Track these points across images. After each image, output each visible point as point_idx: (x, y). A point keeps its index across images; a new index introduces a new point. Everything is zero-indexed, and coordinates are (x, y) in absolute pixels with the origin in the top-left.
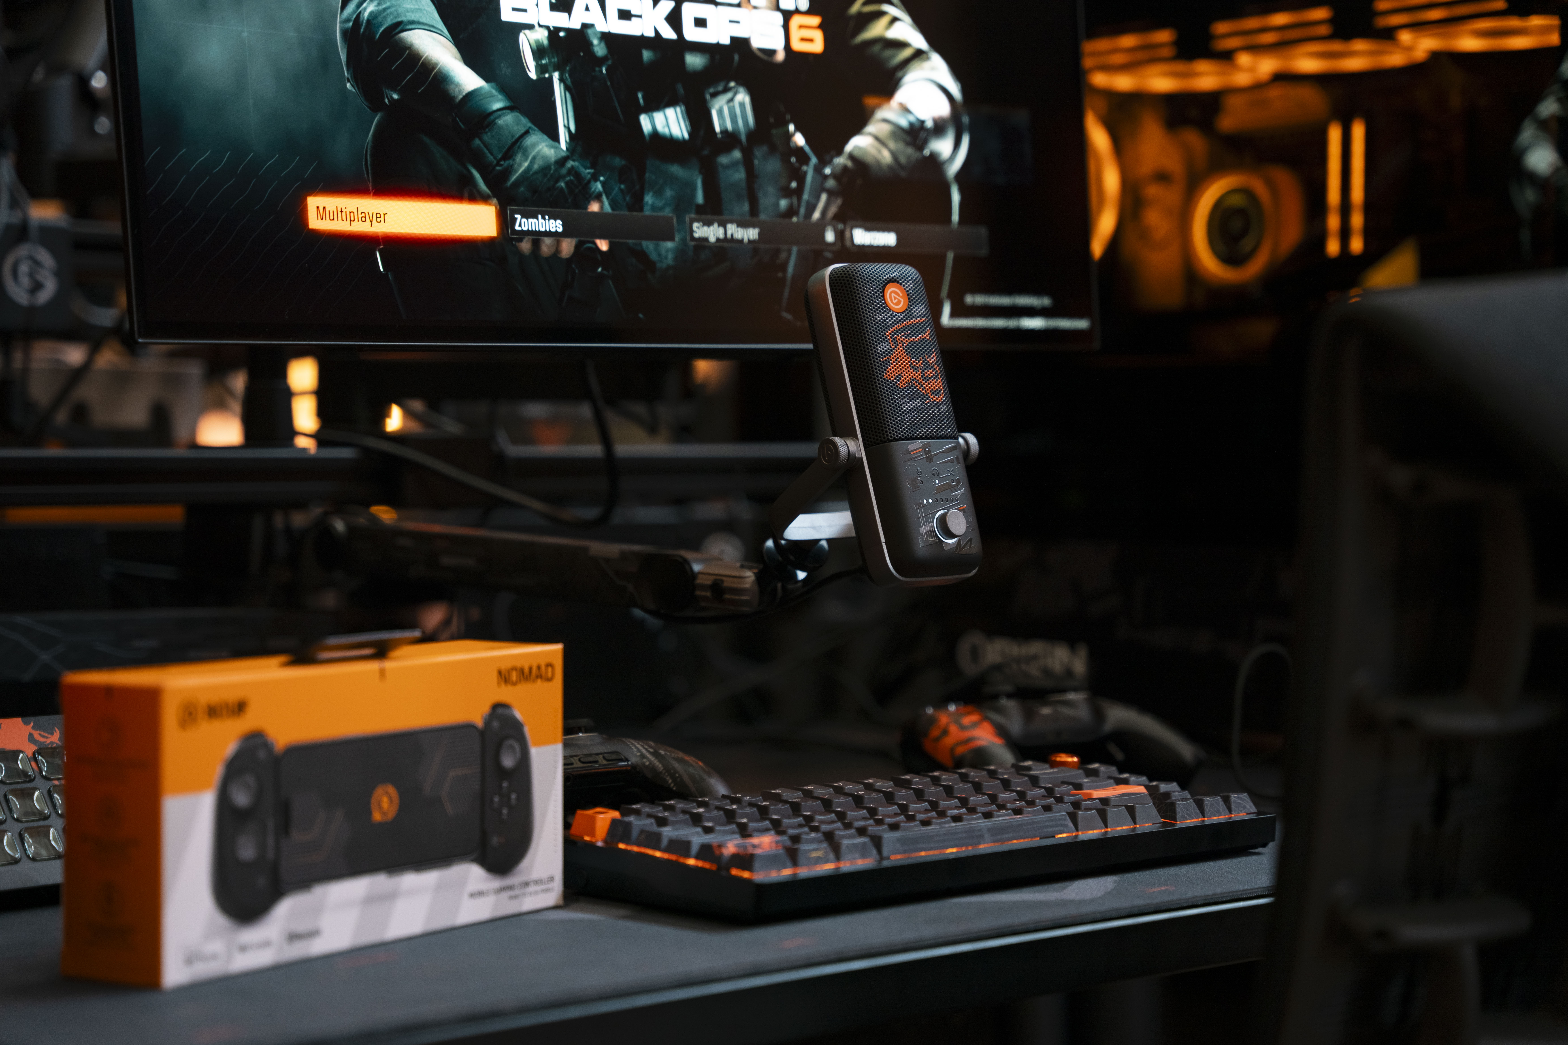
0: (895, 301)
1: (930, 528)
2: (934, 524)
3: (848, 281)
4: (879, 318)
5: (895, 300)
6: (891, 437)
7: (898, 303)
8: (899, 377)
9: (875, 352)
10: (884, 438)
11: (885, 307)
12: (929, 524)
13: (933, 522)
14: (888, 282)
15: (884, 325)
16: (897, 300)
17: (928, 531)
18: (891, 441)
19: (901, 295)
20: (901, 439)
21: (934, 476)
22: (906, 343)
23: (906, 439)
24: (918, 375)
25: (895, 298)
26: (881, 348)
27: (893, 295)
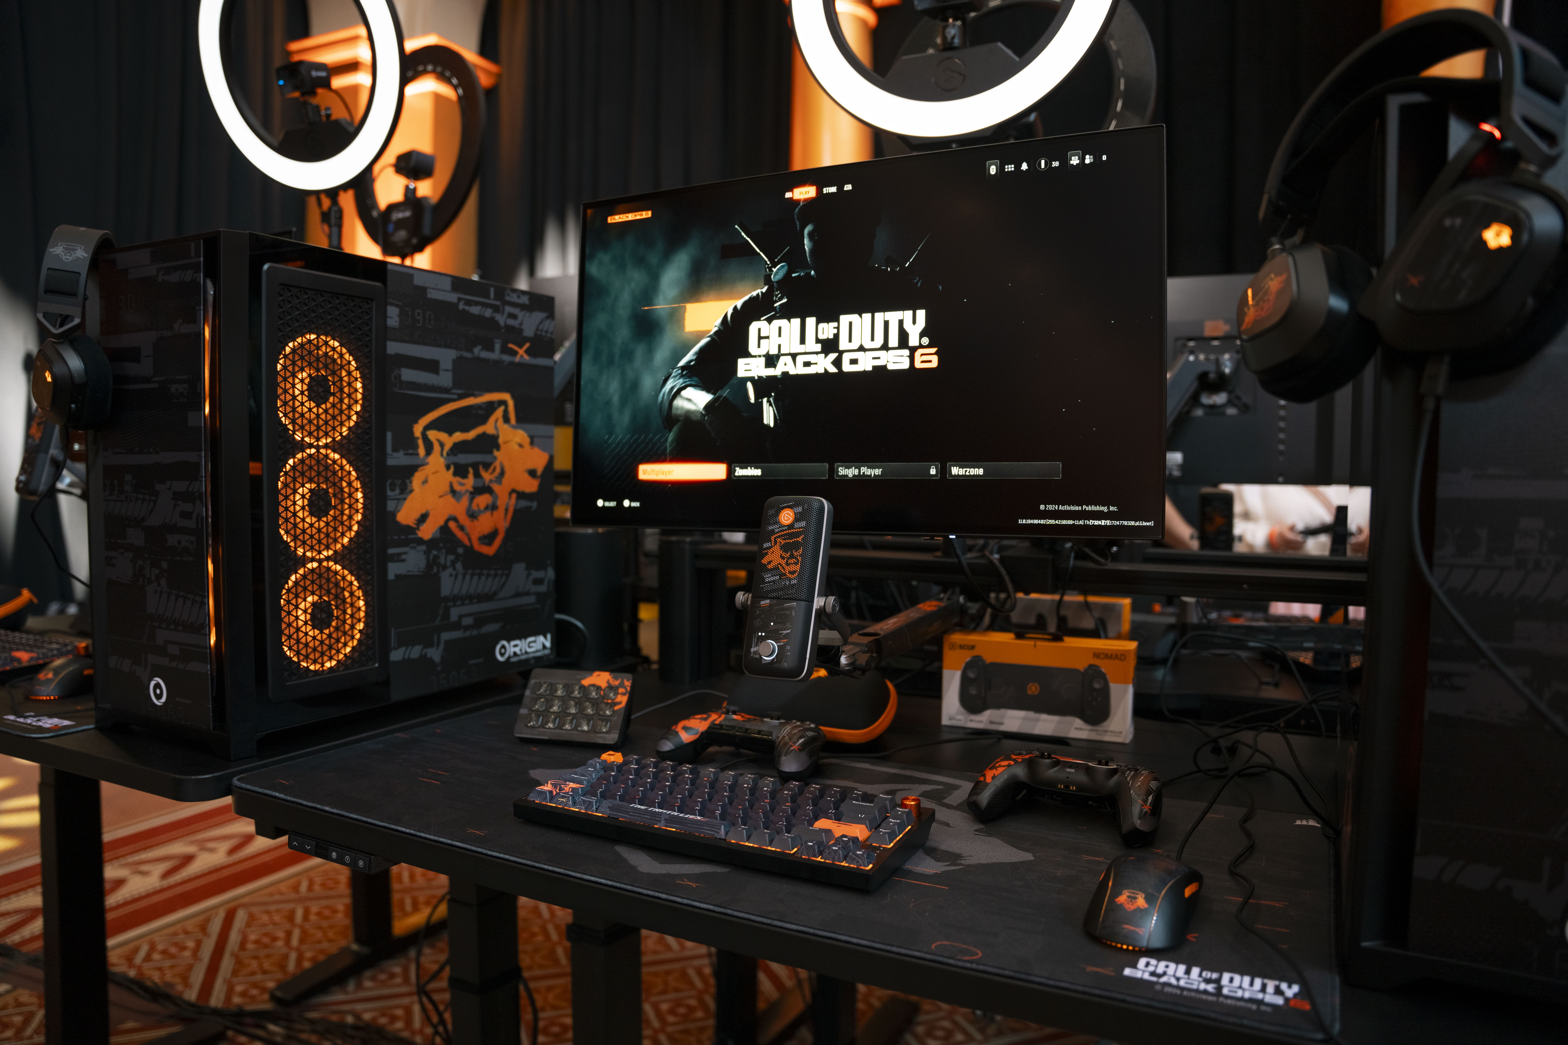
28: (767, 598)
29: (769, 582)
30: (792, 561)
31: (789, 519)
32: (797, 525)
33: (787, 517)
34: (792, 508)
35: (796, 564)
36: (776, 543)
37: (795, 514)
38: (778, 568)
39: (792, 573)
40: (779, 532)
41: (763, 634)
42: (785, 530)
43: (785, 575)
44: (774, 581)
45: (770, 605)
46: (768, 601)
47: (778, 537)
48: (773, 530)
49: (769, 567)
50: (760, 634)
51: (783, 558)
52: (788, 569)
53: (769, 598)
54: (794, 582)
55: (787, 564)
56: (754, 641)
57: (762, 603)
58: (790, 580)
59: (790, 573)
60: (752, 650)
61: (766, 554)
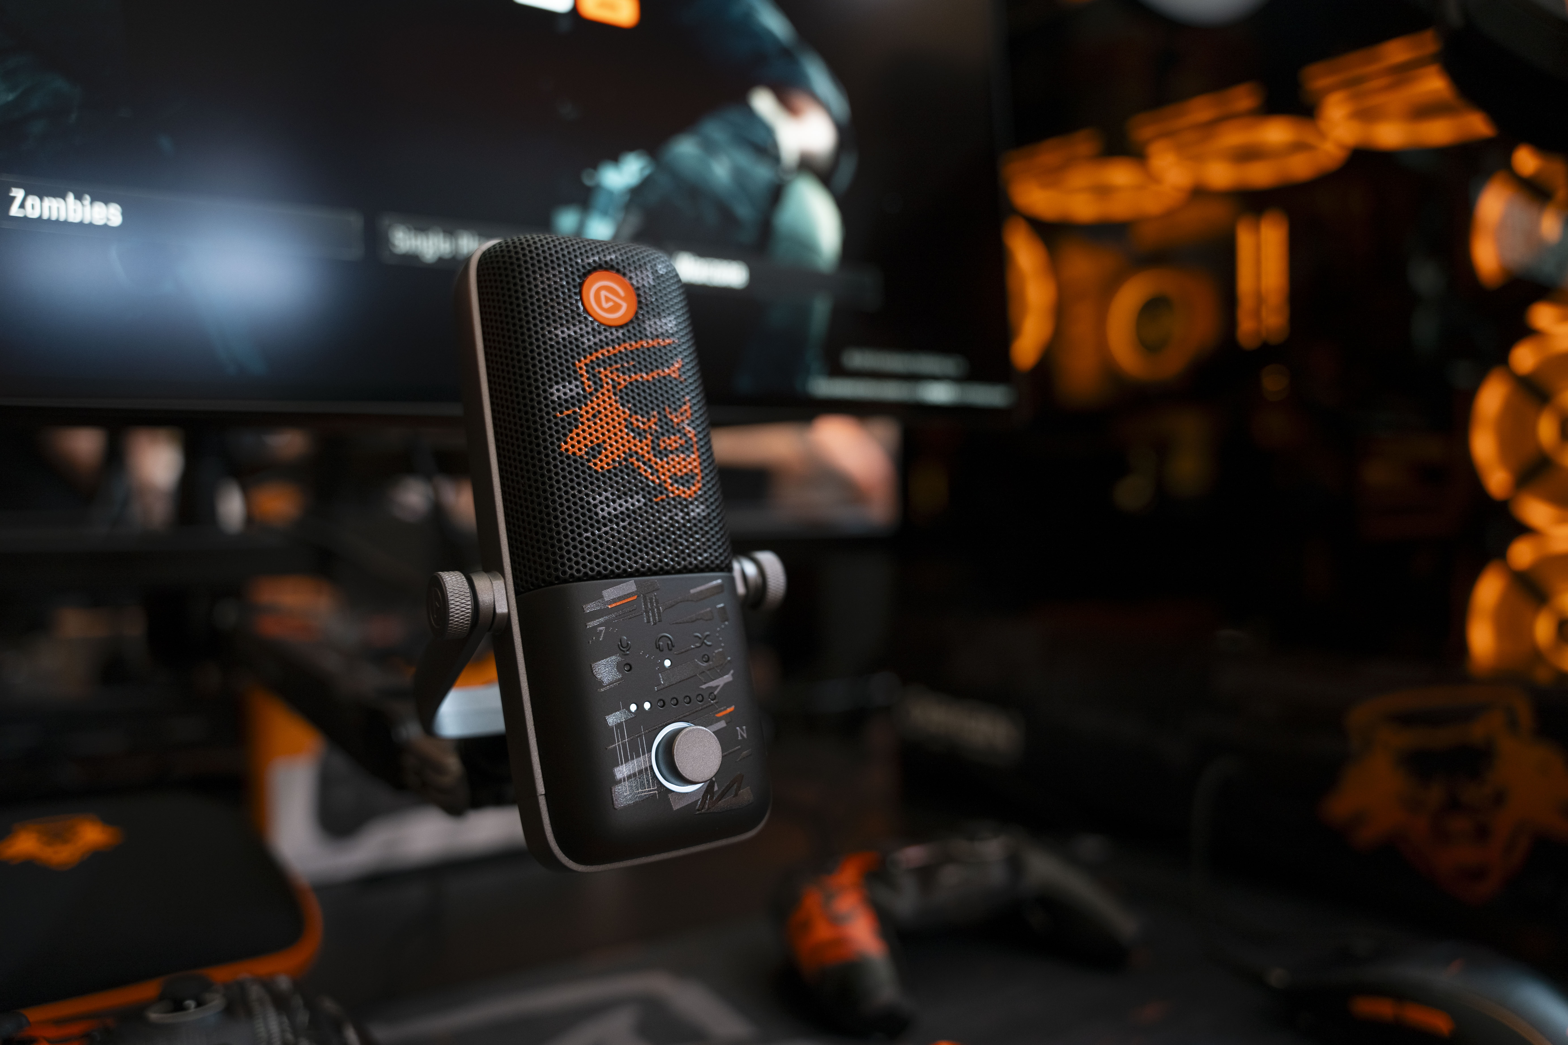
0: (605, 305)
1: (640, 764)
2: (650, 758)
3: (512, 264)
4: (562, 333)
5: (606, 302)
6: (564, 573)
7: (616, 308)
8: (596, 450)
9: (546, 398)
10: (550, 575)
11: (580, 315)
12: (641, 755)
13: (650, 751)
14: (595, 269)
15: (574, 347)
16: (610, 304)
17: (634, 774)
18: (566, 581)
19: (622, 293)
20: (587, 578)
21: (662, 651)
22: (623, 380)
23: (600, 576)
24: (643, 447)
25: (608, 299)
26: (558, 391)
27: (603, 293)
28: (623, 574)
29: (613, 519)
30: (672, 442)
31: (618, 306)
32: (651, 326)
34: (618, 272)
35: (686, 450)
36: (598, 384)
38: (631, 469)
39: (686, 480)
40: (597, 346)
41: (647, 706)
42: (619, 341)
43: (661, 489)
45: (643, 599)
46: (630, 587)
47: (605, 362)
48: (576, 339)
49: (600, 464)
50: (633, 707)
51: (640, 434)
52: (664, 468)
53: (631, 575)
54: (695, 512)
55: (659, 453)
56: (621, 738)
57: (607, 595)
58: (684, 505)
59: (675, 480)
60: (623, 771)
61: (574, 421)
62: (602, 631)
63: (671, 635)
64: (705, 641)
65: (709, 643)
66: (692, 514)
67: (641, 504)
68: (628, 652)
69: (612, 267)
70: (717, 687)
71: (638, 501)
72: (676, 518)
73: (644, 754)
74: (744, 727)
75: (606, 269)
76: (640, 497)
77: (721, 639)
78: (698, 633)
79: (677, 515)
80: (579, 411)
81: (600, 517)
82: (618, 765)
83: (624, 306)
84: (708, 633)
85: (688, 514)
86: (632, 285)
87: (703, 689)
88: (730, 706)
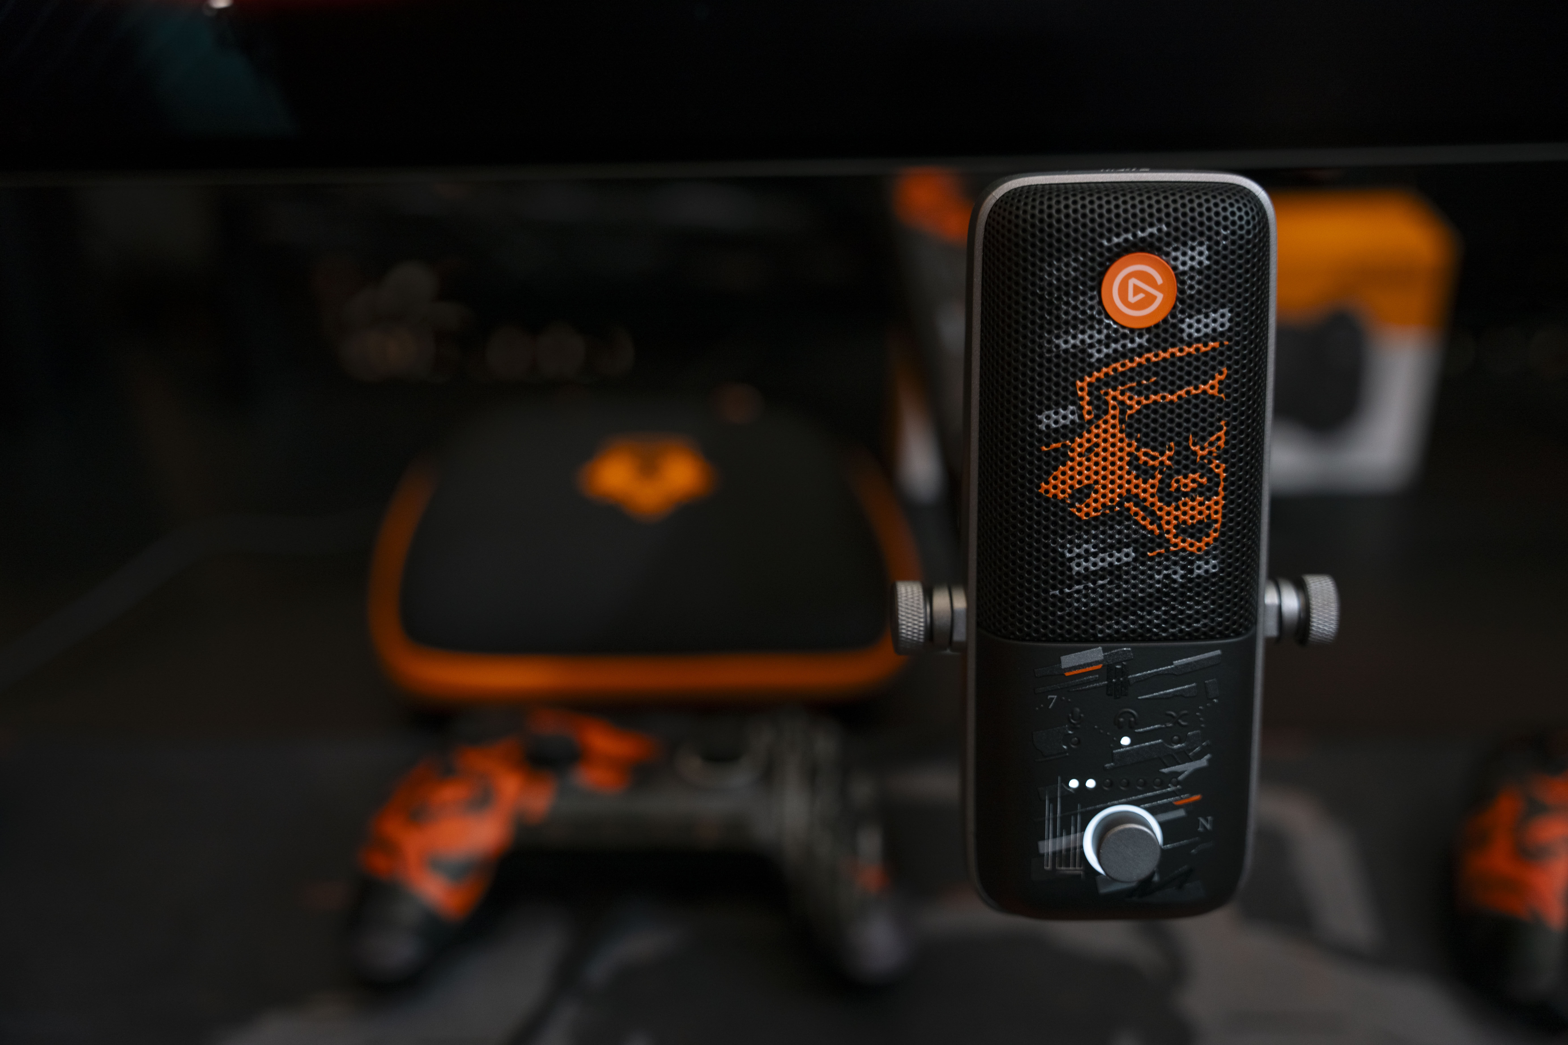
0: (1132, 299)
1: (1068, 843)
2: (1085, 836)
4: (1066, 343)
5: (1135, 294)
6: (1021, 630)
7: (1144, 302)
8: (1082, 494)
9: (1031, 427)
12: (1069, 833)
14: (1125, 251)
15: (1078, 361)
16: (1141, 296)
17: (1061, 851)
18: (1021, 639)
19: (1159, 280)
20: (1045, 639)
21: (1123, 727)
22: (1135, 404)
23: (1062, 639)
24: (1147, 490)
26: (1049, 419)
27: (1132, 282)
28: (1090, 639)
29: (1087, 576)
30: (1189, 481)
31: (1150, 299)
32: (1191, 326)
33: (1137, 290)
34: (1159, 251)
35: (1207, 491)
36: (1100, 408)
37: (1180, 277)
38: (1125, 516)
39: (1197, 530)
40: (1109, 359)
41: (1091, 784)
42: (1140, 351)
43: (1161, 541)
44: (1112, 571)
45: (1108, 669)
46: (1095, 654)
47: (1110, 382)
48: (1083, 351)
49: (1084, 511)
50: (1074, 784)
51: (1145, 472)
52: (1170, 515)
53: (1102, 640)
54: (1202, 568)
55: (1167, 495)
56: (1052, 813)
57: (1068, 661)
58: (1188, 561)
59: (1183, 530)
60: (1049, 846)
61: (1062, 456)
62: (1053, 698)
63: (1136, 711)
64: (1180, 721)
65: (1183, 723)
66: (1197, 572)
67: (1130, 559)
68: (1079, 726)
69: (1151, 245)
70: (1183, 772)
71: (1127, 555)
72: (1174, 577)
73: (1076, 832)
74: (1209, 818)
75: (1142, 250)
76: (1130, 550)
77: (1201, 719)
78: (1172, 711)
79: (1175, 573)
80: (1070, 444)
81: (1074, 573)
82: (1043, 839)
83: (1160, 297)
84: (1185, 712)
85: (1191, 571)
86: (1175, 268)
87: (1163, 773)
88: (1196, 793)
